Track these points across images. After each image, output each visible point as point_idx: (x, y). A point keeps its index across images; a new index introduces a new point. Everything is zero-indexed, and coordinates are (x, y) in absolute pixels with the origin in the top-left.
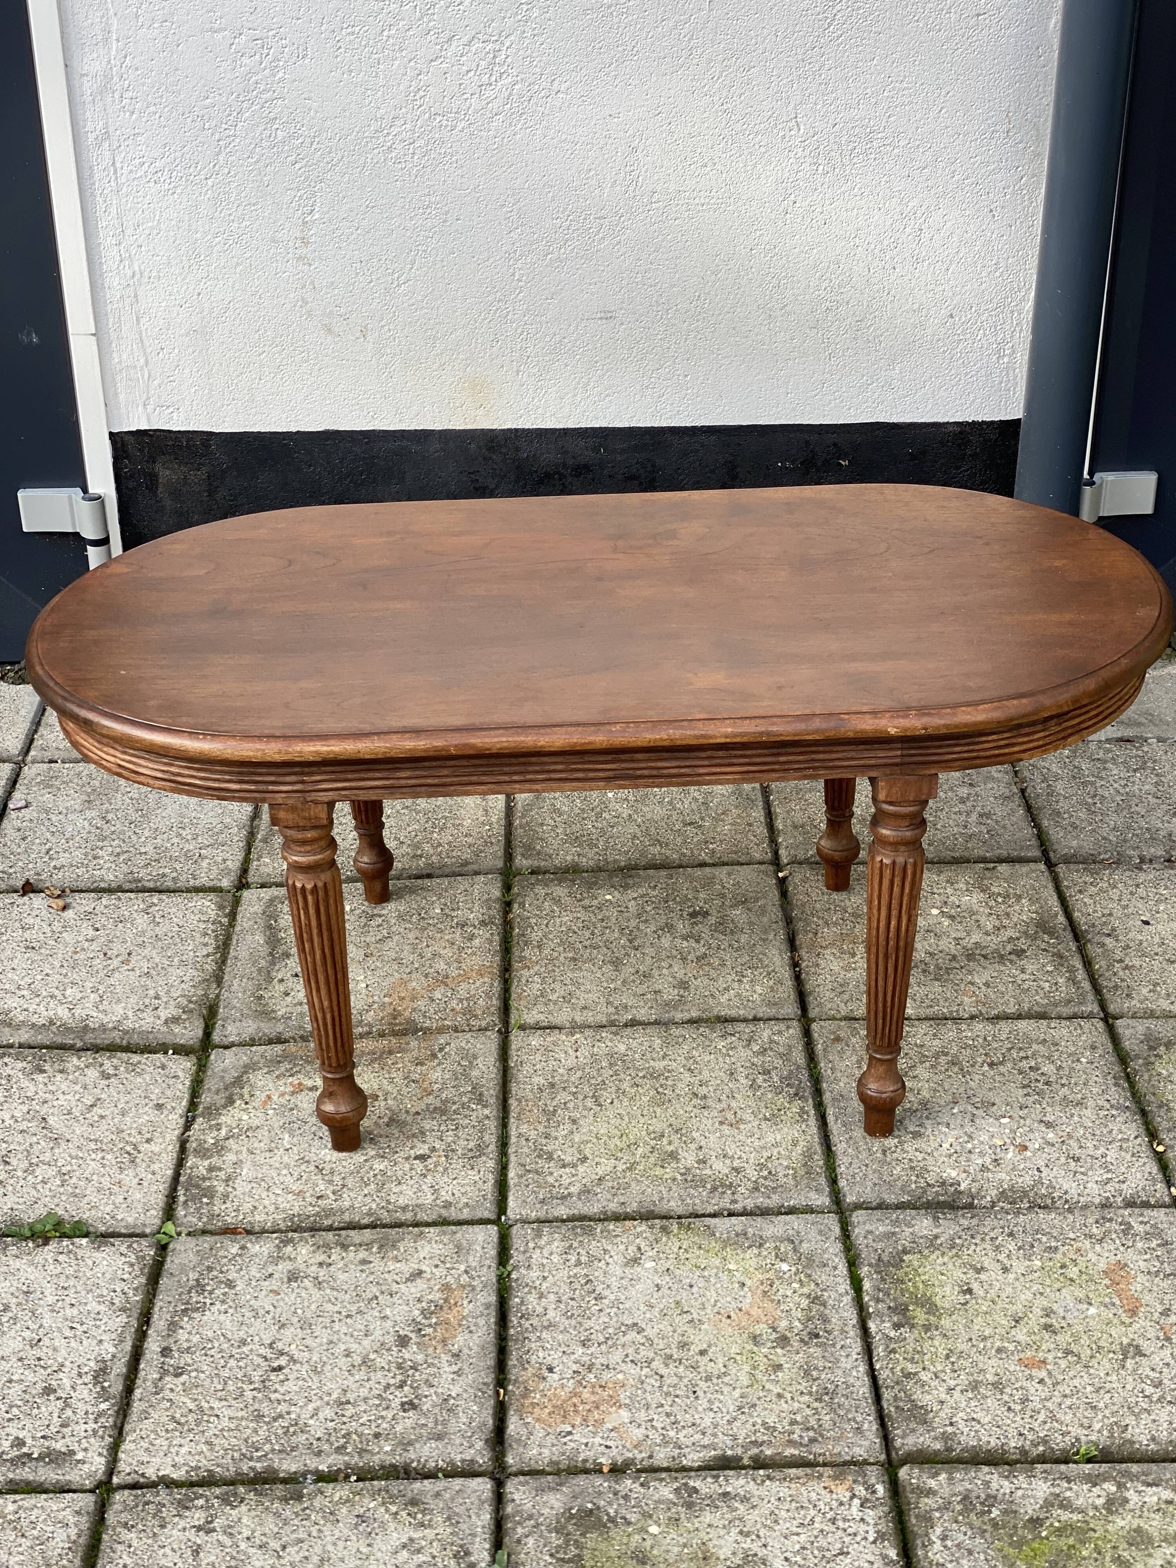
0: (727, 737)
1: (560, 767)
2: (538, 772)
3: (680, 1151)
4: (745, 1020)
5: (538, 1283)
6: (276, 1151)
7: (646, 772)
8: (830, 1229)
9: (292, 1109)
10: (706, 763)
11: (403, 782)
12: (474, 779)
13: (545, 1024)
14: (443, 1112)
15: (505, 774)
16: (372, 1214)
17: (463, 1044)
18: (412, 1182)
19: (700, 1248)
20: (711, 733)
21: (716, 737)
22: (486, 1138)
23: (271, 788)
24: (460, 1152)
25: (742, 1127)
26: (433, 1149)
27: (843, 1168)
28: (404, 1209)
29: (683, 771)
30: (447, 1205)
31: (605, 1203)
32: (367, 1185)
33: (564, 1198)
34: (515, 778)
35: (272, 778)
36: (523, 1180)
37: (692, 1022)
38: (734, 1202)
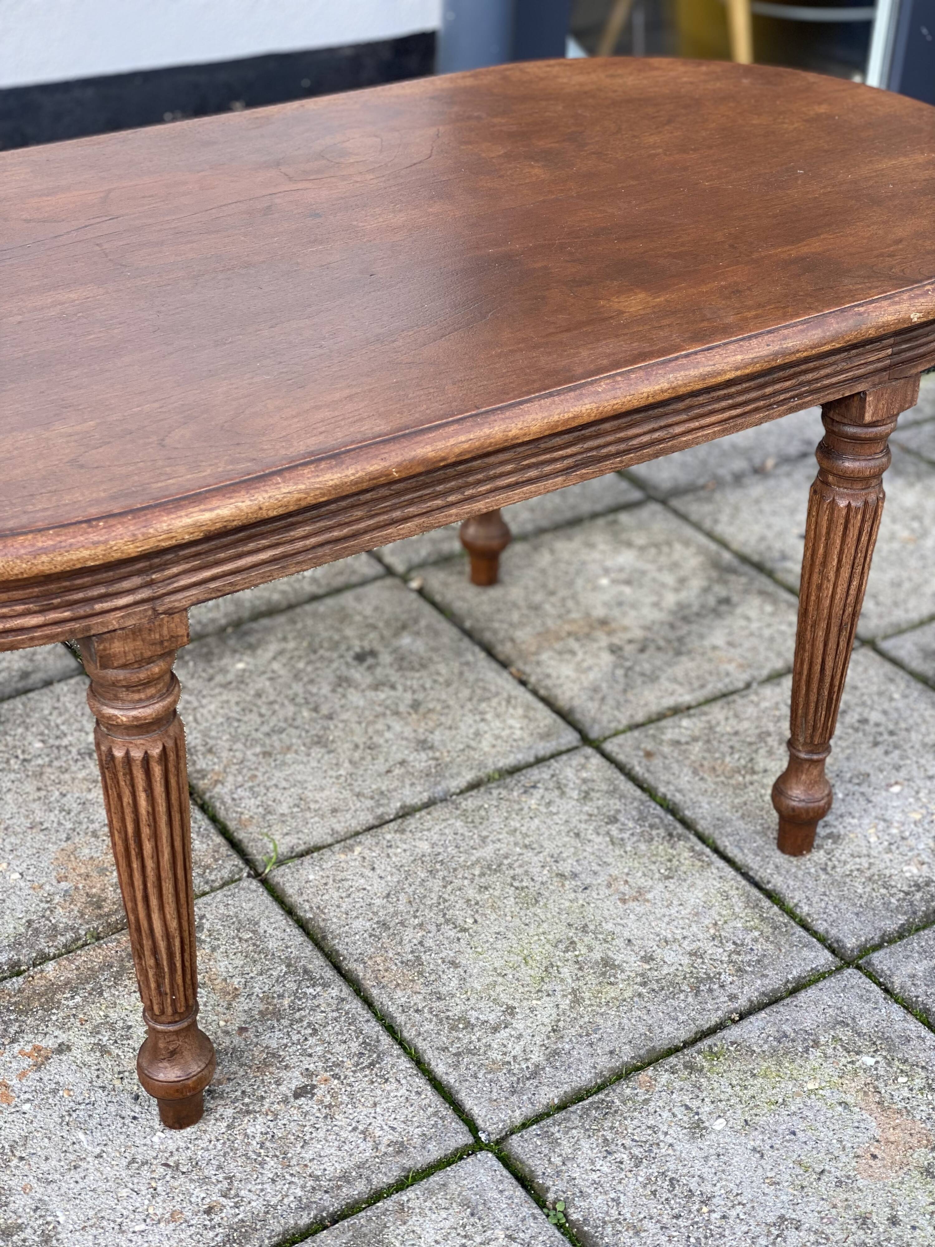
0: (737, 369)
1: (509, 467)
2: (479, 482)
3: (610, 954)
4: (529, 765)
5: (614, 1212)
6: (84, 1165)
7: (612, 449)
8: (868, 991)
9: (54, 1092)
10: (684, 417)
11: (300, 545)
12: (397, 514)
13: (302, 847)
14: (278, 1015)
15: (436, 496)
16: (307, 1207)
17: (222, 910)
18: (321, 1134)
19: (754, 1076)
20: (719, 367)
21: (725, 372)
22: (366, 1028)
23: (98, 607)
24: (348, 1063)
25: (649, 896)
26: (308, 1073)
27: (806, 909)
28: (345, 1177)
29: (656, 435)
30: (400, 1148)
31: (591, 1061)
32: (262, 1164)
33: (535, 1074)
34: (452, 498)
35: (102, 590)
36: (463, 1070)
37: (474, 786)
38: (733, 998)
